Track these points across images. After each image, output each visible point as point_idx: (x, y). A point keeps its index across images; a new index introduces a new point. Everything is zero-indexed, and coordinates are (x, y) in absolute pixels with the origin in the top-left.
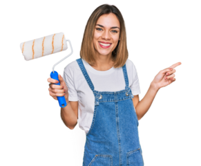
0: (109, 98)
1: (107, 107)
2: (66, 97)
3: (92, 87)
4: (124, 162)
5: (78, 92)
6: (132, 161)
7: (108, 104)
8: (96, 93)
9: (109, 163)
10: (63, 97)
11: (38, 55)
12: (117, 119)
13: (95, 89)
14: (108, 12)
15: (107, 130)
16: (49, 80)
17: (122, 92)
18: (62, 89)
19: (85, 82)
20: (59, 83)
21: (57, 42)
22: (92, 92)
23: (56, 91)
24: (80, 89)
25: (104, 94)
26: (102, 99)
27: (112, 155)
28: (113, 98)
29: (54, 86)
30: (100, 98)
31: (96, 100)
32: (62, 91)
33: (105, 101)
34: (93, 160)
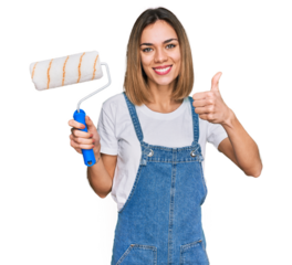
0: (163, 156)
1: (159, 170)
2: (96, 150)
3: (140, 135)
4: (176, 260)
5: (120, 140)
6: (189, 259)
7: (162, 165)
8: (144, 147)
9: (151, 259)
10: (91, 150)
11: (56, 84)
12: (173, 191)
13: (145, 140)
14: (153, 21)
15: (152, 205)
16: (71, 123)
17: (185, 150)
18: (91, 137)
19: (132, 128)
20: (86, 128)
21: (86, 65)
22: (139, 143)
23: (79, 140)
24: (122, 136)
25: (157, 149)
26: (153, 157)
27: (157, 247)
28: (170, 157)
29: (77, 133)
30: (150, 154)
31: (143, 157)
32: (90, 141)
33: (157, 161)
34: (127, 252)
